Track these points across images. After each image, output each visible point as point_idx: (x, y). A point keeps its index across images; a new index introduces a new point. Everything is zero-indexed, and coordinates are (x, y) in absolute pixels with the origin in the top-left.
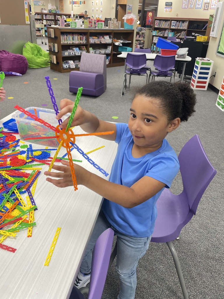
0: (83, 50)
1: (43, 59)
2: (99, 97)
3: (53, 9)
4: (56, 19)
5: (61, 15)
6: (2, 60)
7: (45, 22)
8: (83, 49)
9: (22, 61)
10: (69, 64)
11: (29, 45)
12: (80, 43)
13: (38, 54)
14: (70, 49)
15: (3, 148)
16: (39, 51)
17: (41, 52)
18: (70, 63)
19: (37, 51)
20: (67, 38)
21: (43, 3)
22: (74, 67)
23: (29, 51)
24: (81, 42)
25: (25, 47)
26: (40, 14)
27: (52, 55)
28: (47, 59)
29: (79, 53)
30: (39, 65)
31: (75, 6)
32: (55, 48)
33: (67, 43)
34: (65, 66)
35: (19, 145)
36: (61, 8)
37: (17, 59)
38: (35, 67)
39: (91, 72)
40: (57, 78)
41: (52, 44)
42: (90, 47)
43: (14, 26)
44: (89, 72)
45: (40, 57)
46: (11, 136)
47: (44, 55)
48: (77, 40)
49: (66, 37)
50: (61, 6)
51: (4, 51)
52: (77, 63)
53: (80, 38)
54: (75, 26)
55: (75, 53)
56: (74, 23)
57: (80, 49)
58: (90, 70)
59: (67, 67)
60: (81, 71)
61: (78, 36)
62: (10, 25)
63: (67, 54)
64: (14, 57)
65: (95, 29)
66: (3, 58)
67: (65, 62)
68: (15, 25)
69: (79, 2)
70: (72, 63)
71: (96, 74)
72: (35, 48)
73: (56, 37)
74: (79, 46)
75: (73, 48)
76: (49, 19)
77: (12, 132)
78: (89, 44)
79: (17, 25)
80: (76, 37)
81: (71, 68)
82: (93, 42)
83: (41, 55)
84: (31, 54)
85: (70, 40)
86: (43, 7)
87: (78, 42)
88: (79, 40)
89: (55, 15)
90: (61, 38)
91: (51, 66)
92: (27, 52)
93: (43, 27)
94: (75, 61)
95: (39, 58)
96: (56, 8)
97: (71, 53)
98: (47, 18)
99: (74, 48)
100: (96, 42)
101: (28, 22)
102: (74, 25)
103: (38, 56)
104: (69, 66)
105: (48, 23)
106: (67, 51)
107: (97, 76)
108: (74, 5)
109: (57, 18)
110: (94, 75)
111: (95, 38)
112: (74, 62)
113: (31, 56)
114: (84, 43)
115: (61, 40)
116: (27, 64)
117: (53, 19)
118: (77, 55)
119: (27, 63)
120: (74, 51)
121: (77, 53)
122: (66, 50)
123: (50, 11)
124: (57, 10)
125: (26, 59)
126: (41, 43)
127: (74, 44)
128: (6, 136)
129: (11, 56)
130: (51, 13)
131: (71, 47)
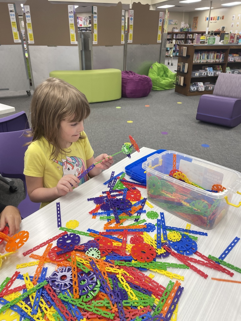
0: (218, 70)
1: (169, 80)
2: (234, 128)
3: (185, 27)
4: (187, 38)
5: (193, 33)
6: (127, 81)
7: (174, 41)
8: (218, 68)
9: (146, 83)
10: (197, 87)
11: (156, 65)
12: (216, 62)
13: (164, 75)
14: (201, 69)
15: (123, 212)
16: (165, 71)
17: (167, 73)
18: (199, 85)
19: (163, 72)
20: (201, 57)
21: (176, 22)
22: (203, 89)
23: (156, 72)
24: (217, 60)
25: (152, 68)
26: (171, 34)
27: (180, 76)
28: (173, 80)
29: (212, 73)
30: (163, 87)
31: (211, 23)
32: (184, 68)
33: (200, 62)
34: (193, 88)
35: (145, 211)
36: (194, 26)
37: (142, 80)
38: (158, 88)
39: (227, 96)
40: (181, 102)
41: (181, 64)
42: (227, 66)
43: (145, 46)
44: (225, 96)
45: (166, 78)
46: (134, 189)
47: (170, 76)
48: (212, 58)
49: (200, 55)
50: (194, 24)
51: (131, 72)
52: (208, 86)
53: (217, 56)
54: (212, 43)
55: (208, 73)
56: (212, 39)
57: (214, 69)
58: (227, 94)
59: (195, 90)
60: (214, 95)
61: (215, 54)
62: (141, 44)
63: (198, 75)
64: (139, 78)
65: (237, 45)
66: (128, 79)
67: (193, 84)
68: (146, 44)
69: (216, 18)
70: (201, 85)
71: (236, 100)
72: (162, 69)
73: (188, 56)
74: (214, 66)
75: (206, 68)
76: (179, 38)
77: (136, 182)
78: (227, 63)
79: (148, 44)
80: (212, 55)
81: (200, 91)
82: (233, 60)
83: (167, 76)
84: (156, 75)
85: (204, 59)
86: (175, 26)
87: (213, 61)
88: (215, 58)
89: (186, 33)
90: (194, 57)
91: (176, 89)
92: (153, 73)
93: (173, 46)
94: (206, 83)
95: (164, 79)
96: (189, 26)
97: (202, 73)
98: (177, 38)
99: (208, 68)
100: (237, 61)
101: (159, 41)
102: (211, 41)
103: (163, 78)
104: (198, 88)
105: (177, 42)
106: (199, 72)
107: (237, 102)
108: (211, 21)
109: (189, 37)
110: (233, 100)
111: (235, 56)
112: (204, 84)
113: (157, 77)
114: (221, 61)
115: (194, 59)
116: (151, 86)
117: (184, 38)
118: (209, 75)
119: (151, 84)
120: (206, 71)
121: (210, 73)
122: (197, 70)
123: (182, 30)
124: (189, 28)
125: (151, 80)
126: (168, 63)
127: (208, 63)
128: (128, 190)
129: (137, 77)
130: (182, 31)
131: (203, 67)
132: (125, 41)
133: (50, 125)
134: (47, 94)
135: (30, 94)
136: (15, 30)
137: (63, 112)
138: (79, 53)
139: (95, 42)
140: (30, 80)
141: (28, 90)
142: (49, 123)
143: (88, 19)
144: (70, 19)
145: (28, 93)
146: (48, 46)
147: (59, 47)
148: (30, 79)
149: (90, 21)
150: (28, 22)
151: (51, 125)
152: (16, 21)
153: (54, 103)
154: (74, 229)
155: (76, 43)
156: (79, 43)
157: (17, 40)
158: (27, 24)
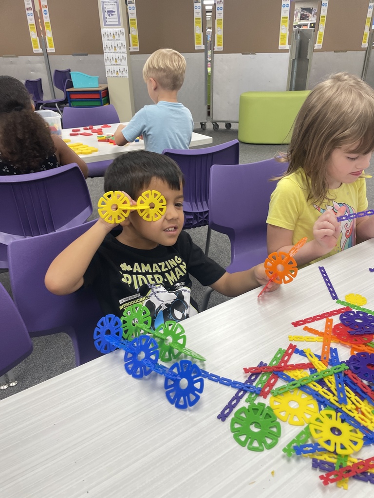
132: (368, 43)
133: (315, 151)
134: (328, 102)
135: (206, 128)
136: (198, 30)
137: (342, 136)
138: (290, 64)
139: (318, 45)
140: (209, 108)
141: (204, 121)
142: (316, 148)
143: (299, 12)
144: (283, 9)
145: (203, 126)
146: (243, 54)
147: (260, 56)
148: (208, 106)
149: (301, 14)
150: (218, 17)
151: (317, 152)
152: (201, 17)
153: (334, 118)
154: (362, 307)
155: (288, 47)
156: (292, 48)
157: (199, 45)
158: (216, 21)
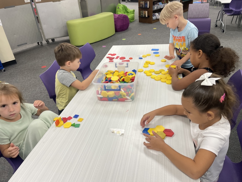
0: (165, 3)
13: (125, 12)
14: (156, 4)
18: (156, 15)
27: (143, 11)
32: (147, 5)
34: (154, 18)
41: (144, 2)
47: (130, 12)
57: (162, 3)
81: (158, 19)
91: (139, 20)
97: (158, 7)
99: (159, 3)
112: (159, 14)
118: (161, 8)
138: (79, 4)
146: (53, 2)
